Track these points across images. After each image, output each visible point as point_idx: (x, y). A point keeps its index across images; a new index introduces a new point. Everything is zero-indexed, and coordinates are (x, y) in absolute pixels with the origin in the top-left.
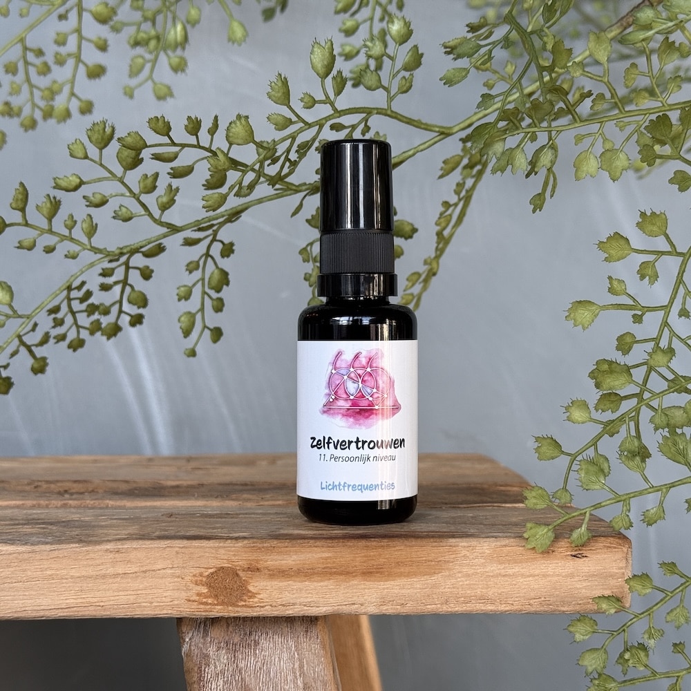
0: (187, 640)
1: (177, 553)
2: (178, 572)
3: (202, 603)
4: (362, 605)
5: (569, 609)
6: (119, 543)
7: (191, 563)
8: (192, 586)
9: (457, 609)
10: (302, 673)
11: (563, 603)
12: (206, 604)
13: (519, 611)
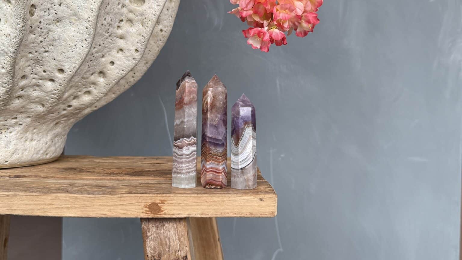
0: (143, 224)
1: (140, 198)
2: (140, 204)
3: (146, 213)
4: (196, 214)
5: (258, 216)
6: (122, 195)
7: (144, 201)
8: (144, 208)
9: (224, 216)
10: (178, 235)
11: (257, 214)
12: (148, 214)
13: (243, 216)
